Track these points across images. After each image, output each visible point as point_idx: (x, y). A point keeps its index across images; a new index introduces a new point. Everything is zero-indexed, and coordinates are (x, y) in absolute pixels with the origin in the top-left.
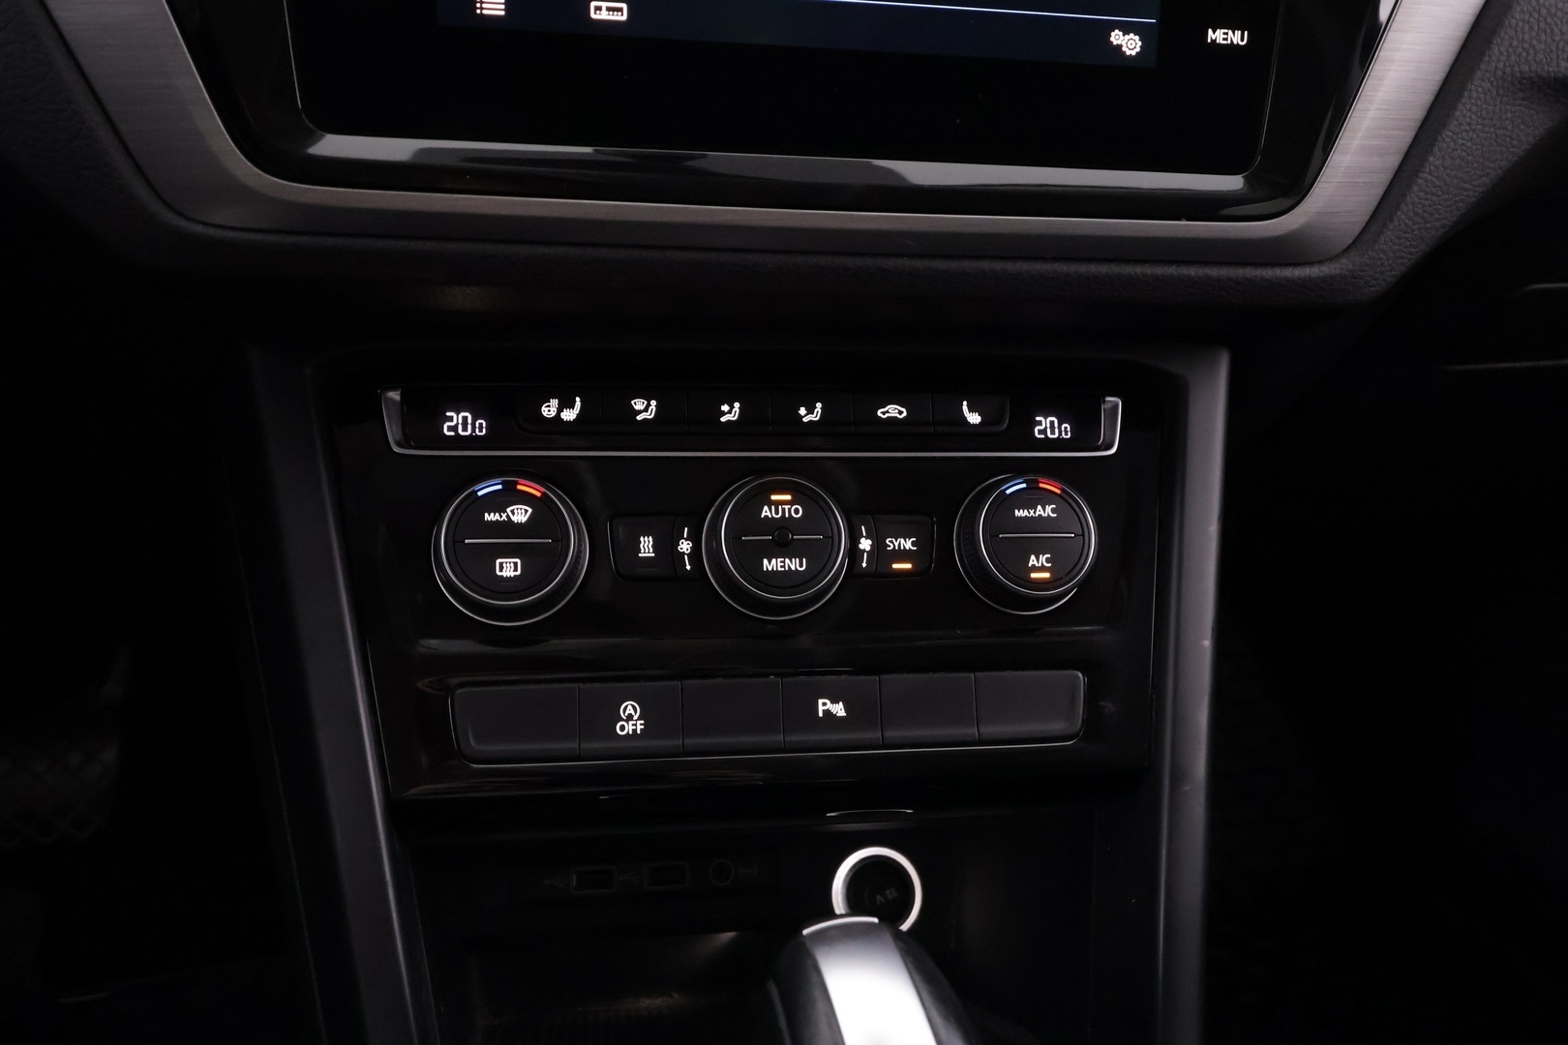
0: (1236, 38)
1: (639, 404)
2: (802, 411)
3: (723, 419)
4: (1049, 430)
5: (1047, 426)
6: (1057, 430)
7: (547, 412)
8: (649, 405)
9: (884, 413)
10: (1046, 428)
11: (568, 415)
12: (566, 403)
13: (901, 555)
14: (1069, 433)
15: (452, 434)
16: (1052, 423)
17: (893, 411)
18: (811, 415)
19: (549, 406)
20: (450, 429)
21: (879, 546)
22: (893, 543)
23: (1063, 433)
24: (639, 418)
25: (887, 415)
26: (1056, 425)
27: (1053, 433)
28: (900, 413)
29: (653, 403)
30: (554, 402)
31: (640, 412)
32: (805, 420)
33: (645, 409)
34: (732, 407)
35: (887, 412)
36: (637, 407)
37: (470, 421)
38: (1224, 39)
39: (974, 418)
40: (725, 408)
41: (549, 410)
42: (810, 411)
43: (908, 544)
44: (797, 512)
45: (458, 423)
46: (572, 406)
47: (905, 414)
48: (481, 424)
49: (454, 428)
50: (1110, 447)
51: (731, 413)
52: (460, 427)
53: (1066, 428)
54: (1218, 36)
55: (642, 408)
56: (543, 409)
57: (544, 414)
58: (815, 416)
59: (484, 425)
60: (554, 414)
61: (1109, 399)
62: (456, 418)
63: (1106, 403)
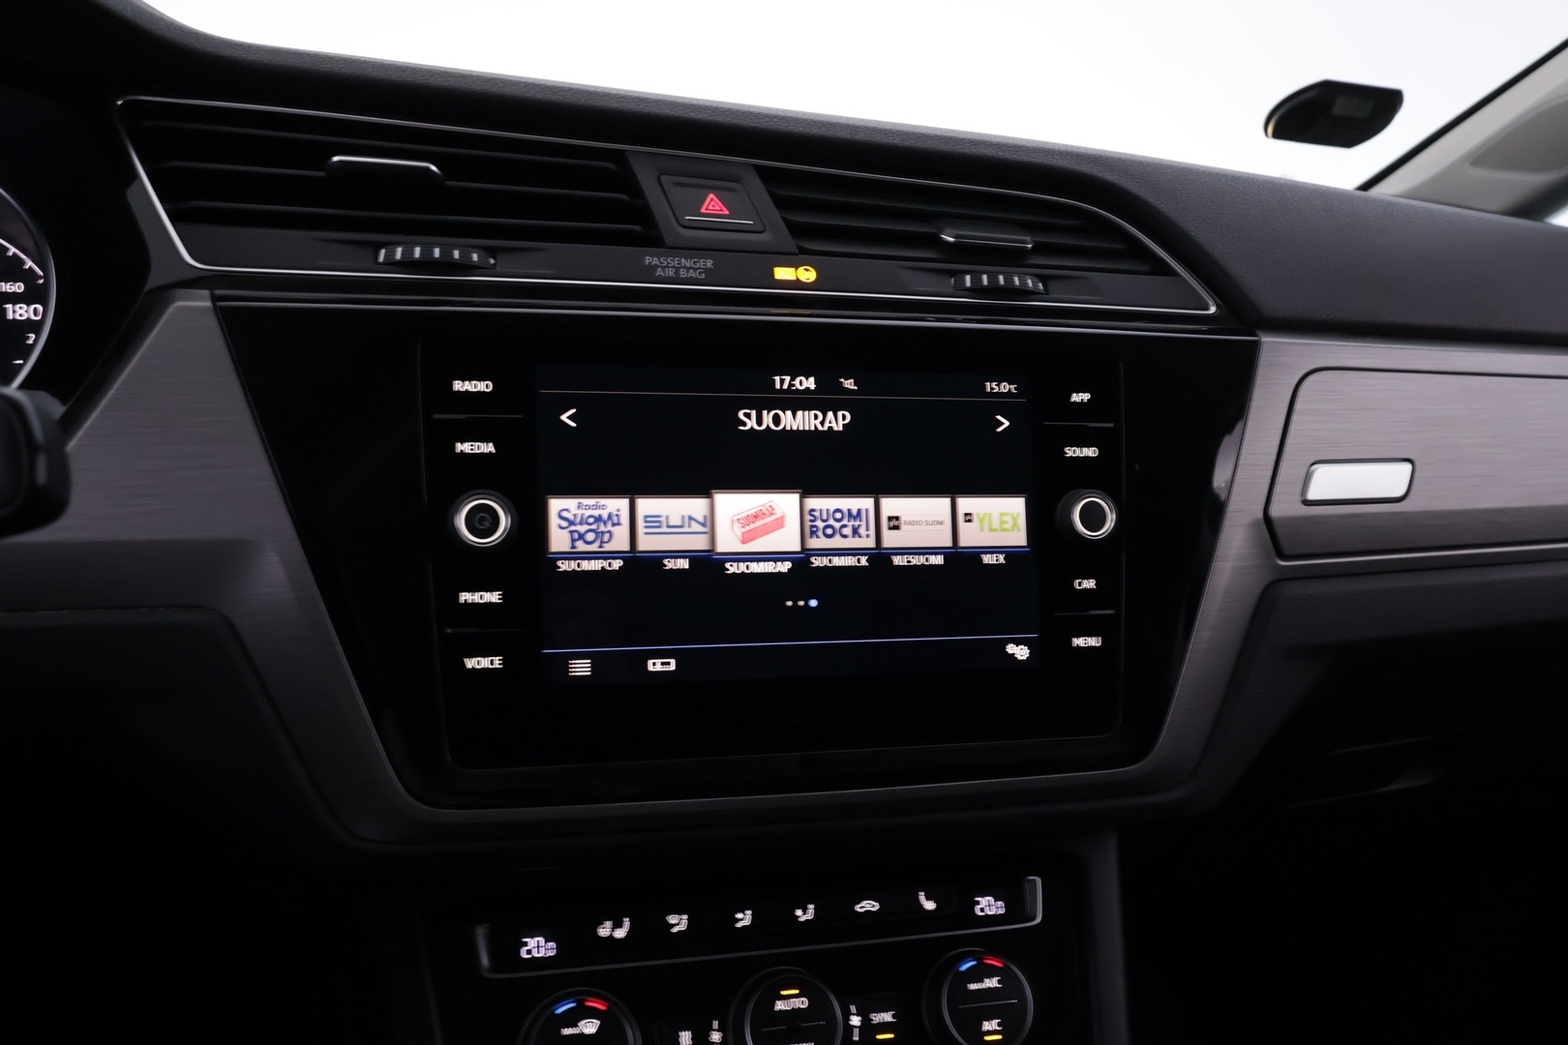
0: (1093, 642)
1: (672, 919)
2: (799, 913)
3: (739, 925)
5: (988, 905)
7: (603, 933)
8: (681, 919)
9: (861, 908)
12: (618, 925)
13: (884, 1027)
15: (529, 956)
17: (868, 906)
18: (805, 915)
19: (604, 928)
20: (527, 953)
21: (866, 1021)
22: (879, 1018)
24: (674, 931)
25: (864, 909)
28: (874, 906)
29: (685, 917)
30: (608, 924)
31: (675, 925)
32: (802, 919)
33: (679, 922)
34: (745, 915)
35: (864, 907)
36: (672, 922)
37: (542, 944)
38: (1085, 644)
39: (930, 905)
40: (739, 916)
41: (604, 931)
42: (805, 912)
43: (887, 1017)
44: (802, 1003)
45: (533, 947)
46: (622, 926)
47: (877, 907)
48: (551, 946)
49: (530, 952)
50: (1034, 919)
51: (745, 919)
52: (535, 950)
55: (676, 922)
56: (600, 930)
57: (601, 935)
58: (808, 917)
59: (554, 947)
60: (608, 934)
61: (1031, 878)
62: (532, 942)
63: (1029, 880)
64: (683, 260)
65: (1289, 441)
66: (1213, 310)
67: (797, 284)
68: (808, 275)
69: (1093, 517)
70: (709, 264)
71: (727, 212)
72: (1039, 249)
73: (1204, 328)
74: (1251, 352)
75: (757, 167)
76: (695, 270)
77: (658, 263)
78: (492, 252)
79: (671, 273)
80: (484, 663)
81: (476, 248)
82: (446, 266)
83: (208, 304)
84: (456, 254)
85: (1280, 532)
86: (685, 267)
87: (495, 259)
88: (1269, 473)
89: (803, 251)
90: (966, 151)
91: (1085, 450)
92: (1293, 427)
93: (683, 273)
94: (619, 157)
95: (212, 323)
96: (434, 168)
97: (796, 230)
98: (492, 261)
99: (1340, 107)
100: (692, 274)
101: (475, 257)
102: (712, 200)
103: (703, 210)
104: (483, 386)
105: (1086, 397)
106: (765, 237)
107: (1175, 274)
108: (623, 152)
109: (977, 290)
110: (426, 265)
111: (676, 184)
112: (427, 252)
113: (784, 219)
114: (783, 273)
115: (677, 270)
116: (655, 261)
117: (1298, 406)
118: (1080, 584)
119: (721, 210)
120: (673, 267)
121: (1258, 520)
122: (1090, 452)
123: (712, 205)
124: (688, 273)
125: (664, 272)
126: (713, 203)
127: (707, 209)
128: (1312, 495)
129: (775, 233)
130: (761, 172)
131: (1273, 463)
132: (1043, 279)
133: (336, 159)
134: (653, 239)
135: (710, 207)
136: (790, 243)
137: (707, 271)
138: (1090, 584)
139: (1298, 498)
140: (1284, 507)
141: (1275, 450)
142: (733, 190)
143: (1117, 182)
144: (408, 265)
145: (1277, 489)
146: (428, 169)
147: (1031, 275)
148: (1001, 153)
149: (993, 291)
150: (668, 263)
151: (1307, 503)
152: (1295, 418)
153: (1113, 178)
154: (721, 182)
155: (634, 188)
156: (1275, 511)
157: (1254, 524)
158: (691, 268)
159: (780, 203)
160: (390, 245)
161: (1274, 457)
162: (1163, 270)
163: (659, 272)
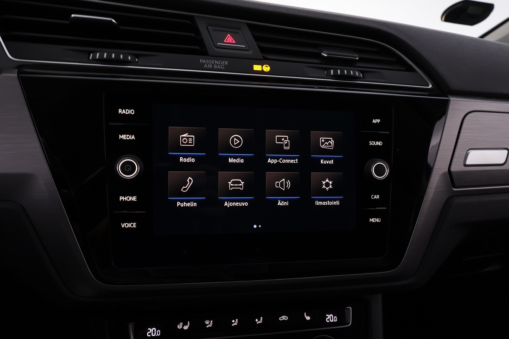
0: (378, 220)
1: (207, 322)
2: (257, 320)
3: (233, 325)
4: (330, 319)
6: (333, 319)
7: (179, 327)
8: (210, 322)
9: (281, 319)
10: (329, 318)
11: (186, 328)
12: (185, 324)
14: (337, 320)
15: (150, 336)
16: (331, 316)
17: (284, 318)
18: (259, 322)
19: (180, 325)
20: (149, 334)
23: (335, 320)
24: (207, 327)
25: (282, 319)
26: (332, 317)
27: (332, 320)
28: (286, 318)
29: (212, 321)
30: (181, 324)
31: (208, 325)
32: (257, 323)
33: (209, 324)
34: (235, 321)
35: (282, 318)
36: (206, 323)
37: (155, 331)
38: (374, 221)
39: (308, 318)
40: (233, 321)
41: (180, 327)
42: (259, 320)
45: (151, 332)
46: (187, 325)
47: (287, 319)
48: (159, 332)
49: (150, 334)
50: (349, 324)
51: (235, 323)
52: (152, 333)
53: (335, 318)
54: (372, 220)
55: (208, 323)
56: (178, 326)
57: (178, 328)
58: (260, 322)
59: (160, 332)
60: (181, 328)
61: (348, 307)
62: (151, 330)
63: (347, 309)
64: (216, 61)
65: (460, 140)
66: (430, 86)
67: (262, 72)
68: (267, 69)
69: (380, 170)
70: (226, 63)
71: (234, 42)
72: (361, 60)
73: (426, 94)
74: (446, 104)
75: (248, 24)
76: (220, 66)
77: (205, 62)
78: (137, 56)
79: (211, 66)
80: (129, 225)
81: (131, 54)
82: (117, 61)
83: (16, 75)
84: (121, 56)
85: (454, 177)
86: (216, 64)
87: (138, 59)
88: (451, 153)
89: (265, 58)
90: (333, 19)
91: (377, 142)
92: (461, 135)
93: (215, 67)
94: (192, 18)
95: (17, 83)
96: (114, 21)
97: (263, 50)
98: (137, 60)
99: (471, 10)
100: (219, 67)
101: (129, 58)
102: (229, 37)
103: (225, 41)
104: (131, 112)
105: (378, 121)
106: (250, 53)
107: (416, 71)
108: (193, 16)
109: (336, 76)
110: (109, 61)
111: (214, 30)
112: (109, 55)
113: (258, 45)
114: (257, 68)
115: (213, 66)
116: (204, 61)
117: (464, 126)
118: (373, 197)
119: (232, 41)
120: (212, 64)
121: (446, 172)
122: (379, 143)
123: (229, 39)
124: (217, 67)
125: (208, 66)
126: (229, 38)
127: (226, 40)
128: (468, 163)
129: (254, 51)
130: (249, 26)
131: (453, 149)
132: (362, 72)
133: (73, 16)
134: (204, 52)
135: (228, 40)
136: (260, 55)
137: (225, 66)
138: (377, 197)
139: (462, 164)
140: (457, 167)
141: (454, 144)
142: (238, 33)
143: (393, 33)
144: (101, 60)
145: (454, 160)
146: (111, 21)
147: (358, 71)
148: (347, 21)
149: (342, 77)
150: (209, 62)
151: (465, 165)
152: (462, 131)
153: (391, 31)
154: (233, 30)
155: (196, 31)
156: (453, 169)
157: (444, 174)
158: (219, 64)
159: (256, 39)
160: (95, 53)
161: (453, 147)
162: (411, 69)
163: (206, 66)
